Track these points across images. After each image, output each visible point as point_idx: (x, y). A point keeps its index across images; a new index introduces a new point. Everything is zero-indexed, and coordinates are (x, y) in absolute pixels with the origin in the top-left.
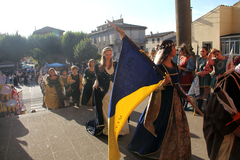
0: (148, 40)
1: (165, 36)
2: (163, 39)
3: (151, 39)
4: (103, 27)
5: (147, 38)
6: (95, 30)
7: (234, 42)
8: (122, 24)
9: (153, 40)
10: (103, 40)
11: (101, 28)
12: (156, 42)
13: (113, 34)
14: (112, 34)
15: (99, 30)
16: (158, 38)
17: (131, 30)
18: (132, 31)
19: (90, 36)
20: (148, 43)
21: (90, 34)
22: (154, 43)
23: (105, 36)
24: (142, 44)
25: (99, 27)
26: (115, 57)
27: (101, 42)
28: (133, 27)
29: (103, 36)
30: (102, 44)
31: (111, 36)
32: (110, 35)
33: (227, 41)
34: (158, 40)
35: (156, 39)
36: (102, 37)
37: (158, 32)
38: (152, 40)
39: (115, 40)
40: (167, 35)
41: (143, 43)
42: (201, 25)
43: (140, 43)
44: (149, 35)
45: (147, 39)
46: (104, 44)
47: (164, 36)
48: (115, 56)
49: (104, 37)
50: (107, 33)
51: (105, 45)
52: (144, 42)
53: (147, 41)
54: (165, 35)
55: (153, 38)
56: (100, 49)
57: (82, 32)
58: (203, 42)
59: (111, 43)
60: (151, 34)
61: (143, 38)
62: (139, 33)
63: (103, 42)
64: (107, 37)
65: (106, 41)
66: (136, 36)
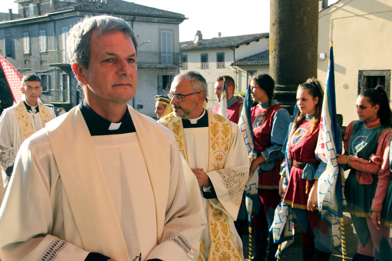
0: (189, 58)
1: (241, 47)
2: (236, 58)
3: (198, 56)
4: (38, 3)
5: (183, 50)
6: (10, 10)
9: (204, 59)
10: (39, 46)
11: (31, 6)
12: (213, 64)
15: (24, 12)
16: (220, 51)
17: (133, 21)
22: (207, 67)
23: (47, 35)
24: (167, 68)
25: (23, 4)
27: (30, 54)
28: (142, 12)
29: (39, 35)
30: (32, 59)
31: (65, 37)
32: (61, 33)
34: (220, 59)
35: (212, 56)
36: (34, 39)
37: (220, 34)
38: (199, 59)
40: (248, 43)
41: (170, 65)
42: (358, 15)
43: (160, 66)
44: (192, 43)
45: (184, 54)
46: (41, 62)
47: (237, 47)
49: (43, 39)
50: (52, 24)
51: (44, 64)
52: (174, 63)
53: (185, 60)
54: (242, 44)
58: (361, 72)
59: (66, 60)
60: (197, 37)
61: (173, 50)
62: (160, 35)
63: (39, 56)
64: (52, 39)
65: (49, 52)
66: (149, 41)
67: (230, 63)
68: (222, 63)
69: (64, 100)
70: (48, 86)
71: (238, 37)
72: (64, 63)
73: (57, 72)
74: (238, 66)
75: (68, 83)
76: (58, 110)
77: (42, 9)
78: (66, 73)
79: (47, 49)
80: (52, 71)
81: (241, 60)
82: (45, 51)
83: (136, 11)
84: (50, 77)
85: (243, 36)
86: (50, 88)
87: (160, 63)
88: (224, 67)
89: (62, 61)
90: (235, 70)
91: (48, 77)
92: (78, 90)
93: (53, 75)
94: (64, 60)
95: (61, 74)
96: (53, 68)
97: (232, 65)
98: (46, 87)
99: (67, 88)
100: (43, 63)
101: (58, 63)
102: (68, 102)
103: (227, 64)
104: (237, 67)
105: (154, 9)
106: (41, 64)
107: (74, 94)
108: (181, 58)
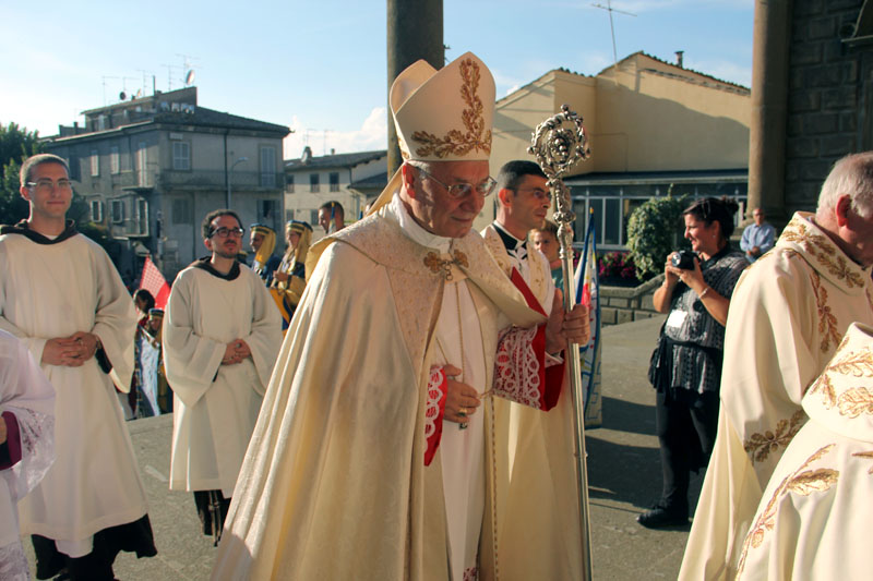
0: (295, 181)
1: (358, 166)
2: (353, 179)
3: (307, 176)
4: (110, 114)
5: (288, 170)
6: (76, 124)
7: (601, 201)
8: (190, 109)
9: (314, 181)
10: (110, 166)
11: (102, 118)
12: (325, 187)
13: (151, 149)
14: (147, 146)
15: (92, 125)
16: (333, 171)
17: (226, 135)
18: (230, 141)
19: (51, 145)
20: (292, 192)
21: (53, 138)
22: (318, 190)
23: (120, 152)
24: (268, 192)
25: (92, 115)
26: (160, 241)
27: (99, 176)
28: (237, 123)
29: (110, 153)
30: (102, 183)
31: (142, 155)
32: (137, 150)
33: (579, 197)
34: (334, 180)
35: (324, 177)
36: (104, 158)
37: (333, 151)
38: (308, 179)
39: (158, 171)
40: (367, 162)
41: (272, 188)
43: (259, 189)
44: (298, 161)
45: (290, 174)
46: (113, 186)
47: (355, 166)
48: (158, 236)
49: (115, 159)
50: (127, 139)
51: (117, 188)
52: (277, 185)
53: (291, 181)
54: (360, 163)
55: (314, 173)
56: (95, 204)
57: (14, 128)
59: (144, 181)
60: (306, 155)
61: (276, 171)
62: (259, 151)
63: (110, 178)
64: (127, 157)
66: (246, 159)
67: (346, 185)
68: (336, 185)
69: (142, 232)
71: (356, 154)
72: (141, 186)
73: (132, 198)
74: (356, 188)
75: (146, 210)
76: (134, 244)
77: (114, 121)
78: (143, 199)
80: (126, 196)
81: (359, 182)
83: (230, 123)
84: (124, 204)
85: (361, 153)
86: (124, 217)
87: (260, 185)
88: (338, 190)
89: (138, 185)
90: (352, 194)
91: (121, 205)
92: (159, 220)
93: (128, 201)
94: (142, 183)
95: (138, 200)
96: (128, 193)
97: (349, 187)
98: (119, 216)
99: (145, 217)
100: (115, 187)
101: (133, 187)
102: (146, 234)
103: (343, 187)
104: (354, 190)
105: (252, 121)
106: (113, 188)
107: (154, 224)
108: (286, 179)
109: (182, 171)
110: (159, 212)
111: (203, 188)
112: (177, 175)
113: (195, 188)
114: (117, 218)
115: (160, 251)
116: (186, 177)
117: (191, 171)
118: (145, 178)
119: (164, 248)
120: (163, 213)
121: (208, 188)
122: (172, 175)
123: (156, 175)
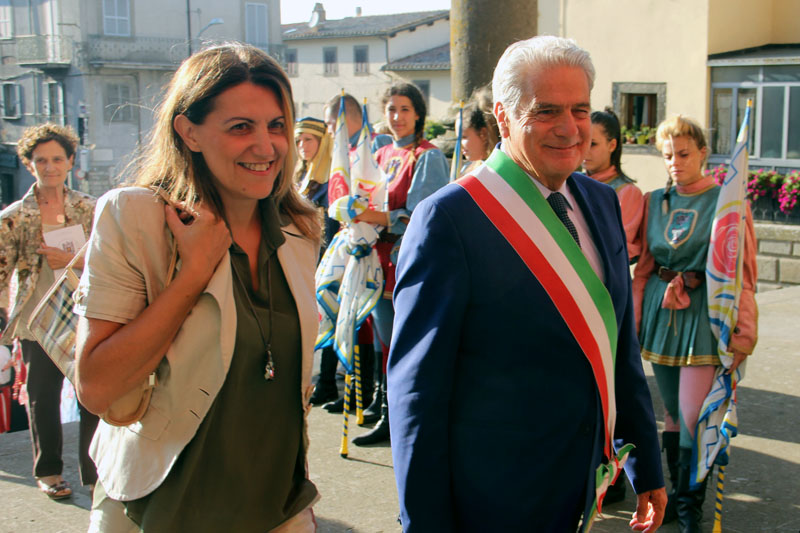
0: (300, 56)
1: (399, 35)
2: (390, 56)
3: (318, 50)
5: (288, 40)
7: (782, 89)
9: (330, 58)
12: (346, 67)
16: (360, 43)
22: (336, 73)
23: (12, 4)
26: (85, 151)
31: (50, 11)
33: (746, 85)
34: (361, 57)
35: (345, 51)
37: (359, 10)
38: (320, 56)
39: (78, 38)
40: (412, 29)
44: (304, 26)
45: (291, 47)
47: (393, 35)
48: (82, 143)
49: (4, 13)
51: (9, 64)
53: (292, 58)
54: (401, 30)
55: (329, 45)
58: (616, 85)
59: (55, 56)
60: (316, 16)
61: (270, 40)
62: (242, 9)
64: (25, 12)
65: (19, 39)
66: (221, 21)
67: (380, 66)
68: (364, 65)
70: (18, 106)
71: (394, 16)
72: (50, 61)
73: (36, 79)
74: (394, 71)
75: (61, 100)
78: (54, 82)
79: (14, 33)
80: (25, 76)
81: (400, 61)
82: (9, 36)
84: (22, 89)
85: (403, 15)
86: (23, 111)
88: (367, 73)
89: (46, 58)
90: (389, 80)
91: (17, 89)
92: (82, 116)
93: (29, 85)
94: (51, 55)
95: (45, 83)
96: (28, 71)
97: (383, 69)
98: (14, 108)
99: (58, 111)
100: (5, 60)
101: (38, 62)
103: (375, 67)
104: (392, 74)
106: (3, 63)
108: (286, 55)
109: (118, 39)
110: (81, 104)
111: (153, 66)
112: (111, 44)
113: (141, 66)
114: (10, 112)
115: (84, 167)
116: (125, 49)
117: (132, 39)
118: (58, 48)
119: (90, 161)
120: (87, 106)
121: (160, 66)
122: (102, 43)
123: (76, 44)
